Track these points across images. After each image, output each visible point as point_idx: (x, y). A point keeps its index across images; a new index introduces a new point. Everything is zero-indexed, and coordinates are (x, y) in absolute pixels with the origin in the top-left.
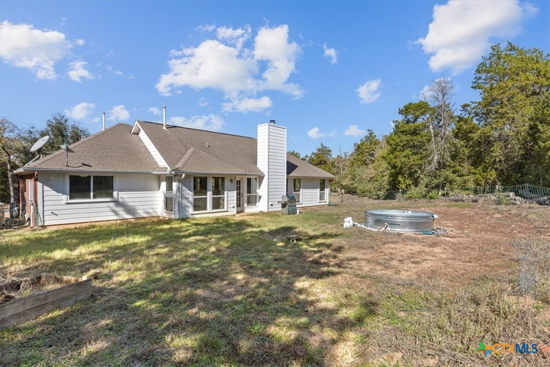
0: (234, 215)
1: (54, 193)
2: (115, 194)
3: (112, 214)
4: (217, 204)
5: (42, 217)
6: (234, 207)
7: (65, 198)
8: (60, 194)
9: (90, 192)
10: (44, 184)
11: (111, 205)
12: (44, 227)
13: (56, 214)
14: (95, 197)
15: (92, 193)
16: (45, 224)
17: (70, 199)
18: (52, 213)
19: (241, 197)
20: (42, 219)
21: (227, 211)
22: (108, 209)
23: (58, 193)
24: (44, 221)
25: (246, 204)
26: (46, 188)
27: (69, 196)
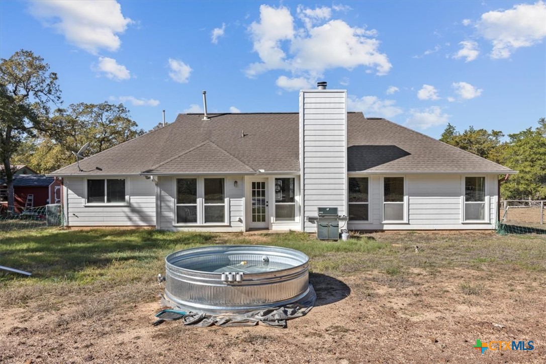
0: (241, 233)
1: (76, 196)
2: (127, 197)
3: (126, 219)
5: (66, 218)
6: (240, 221)
7: (83, 201)
8: (80, 197)
9: (104, 196)
10: (69, 187)
11: (126, 209)
12: (68, 227)
13: (77, 216)
14: (109, 201)
15: (106, 197)
16: (70, 225)
17: (88, 202)
18: (74, 215)
20: (67, 220)
21: (230, 226)
22: (122, 214)
23: (79, 196)
24: (68, 222)
25: (273, 219)
26: (70, 192)
27: (87, 200)
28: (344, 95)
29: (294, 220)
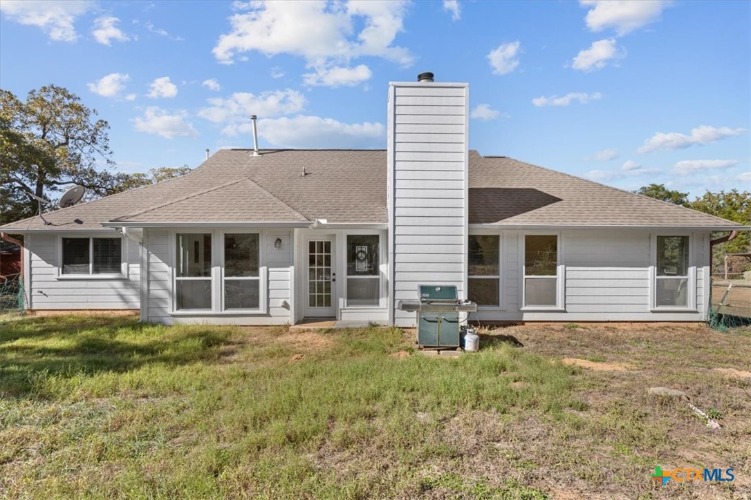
0: (287, 326)
1: (44, 263)
2: (124, 266)
3: (117, 299)
4: (244, 297)
5: (28, 297)
6: (286, 306)
7: (55, 271)
8: (50, 265)
9: (88, 263)
10: (32, 250)
11: (118, 284)
12: (33, 311)
13: (45, 295)
14: (96, 271)
15: (91, 265)
16: (34, 308)
17: (63, 273)
18: (41, 292)
19: (332, 283)
20: (29, 300)
21: (268, 315)
22: (112, 292)
23: (48, 263)
24: (31, 303)
25: (342, 302)
26: (34, 256)
27: (61, 269)
28: (464, 92)
29: (378, 304)
